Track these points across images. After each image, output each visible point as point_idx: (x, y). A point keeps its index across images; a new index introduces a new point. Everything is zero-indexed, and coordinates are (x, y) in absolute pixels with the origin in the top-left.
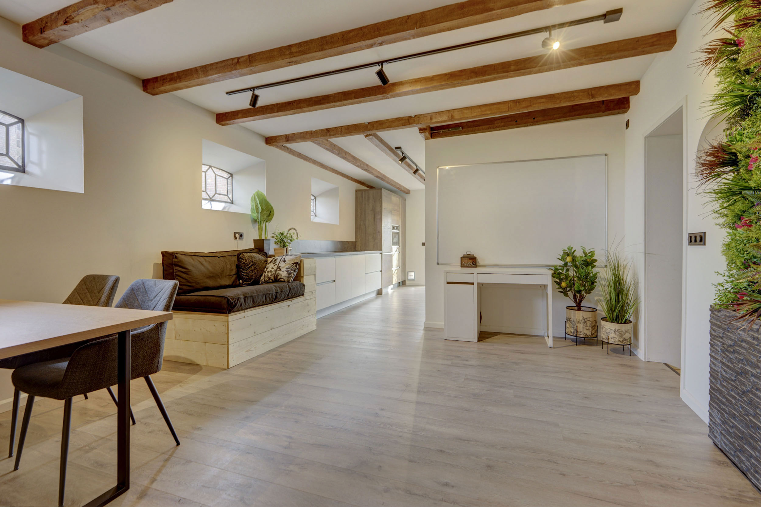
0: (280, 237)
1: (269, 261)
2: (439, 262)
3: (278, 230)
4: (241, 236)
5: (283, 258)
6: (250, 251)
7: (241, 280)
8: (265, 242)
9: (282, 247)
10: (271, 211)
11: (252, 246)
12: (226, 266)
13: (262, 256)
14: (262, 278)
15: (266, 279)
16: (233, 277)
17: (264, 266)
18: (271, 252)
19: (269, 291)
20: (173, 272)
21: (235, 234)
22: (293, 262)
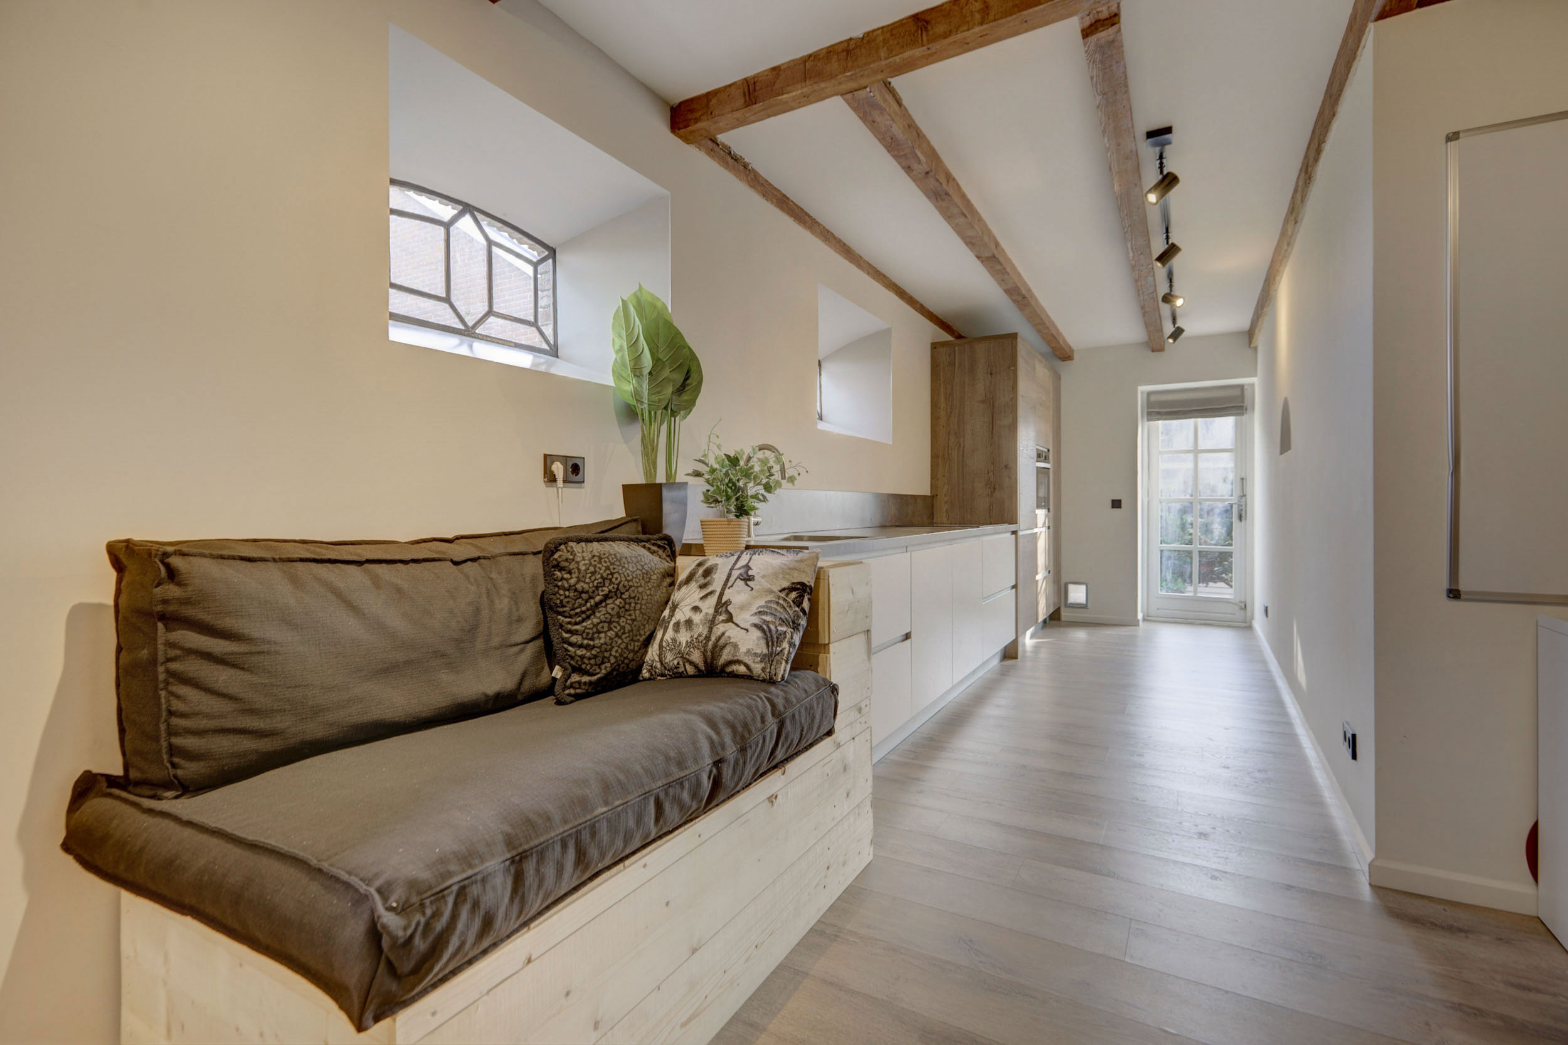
0: (727, 474)
1: (682, 576)
2: (1462, 587)
3: (719, 447)
4: (576, 469)
5: (743, 561)
6: (605, 532)
7: (557, 667)
8: (665, 493)
9: (732, 516)
10: (688, 372)
11: (618, 511)
12: (492, 602)
13: (653, 553)
14: (653, 652)
15: (669, 657)
16: (522, 651)
17: (659, 595)
18: (691, 534)
19: (681, 764)
20: (153, 662)
21: (548, 459)
22: (786, 584)
